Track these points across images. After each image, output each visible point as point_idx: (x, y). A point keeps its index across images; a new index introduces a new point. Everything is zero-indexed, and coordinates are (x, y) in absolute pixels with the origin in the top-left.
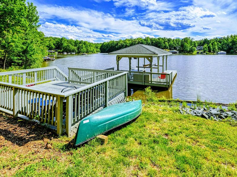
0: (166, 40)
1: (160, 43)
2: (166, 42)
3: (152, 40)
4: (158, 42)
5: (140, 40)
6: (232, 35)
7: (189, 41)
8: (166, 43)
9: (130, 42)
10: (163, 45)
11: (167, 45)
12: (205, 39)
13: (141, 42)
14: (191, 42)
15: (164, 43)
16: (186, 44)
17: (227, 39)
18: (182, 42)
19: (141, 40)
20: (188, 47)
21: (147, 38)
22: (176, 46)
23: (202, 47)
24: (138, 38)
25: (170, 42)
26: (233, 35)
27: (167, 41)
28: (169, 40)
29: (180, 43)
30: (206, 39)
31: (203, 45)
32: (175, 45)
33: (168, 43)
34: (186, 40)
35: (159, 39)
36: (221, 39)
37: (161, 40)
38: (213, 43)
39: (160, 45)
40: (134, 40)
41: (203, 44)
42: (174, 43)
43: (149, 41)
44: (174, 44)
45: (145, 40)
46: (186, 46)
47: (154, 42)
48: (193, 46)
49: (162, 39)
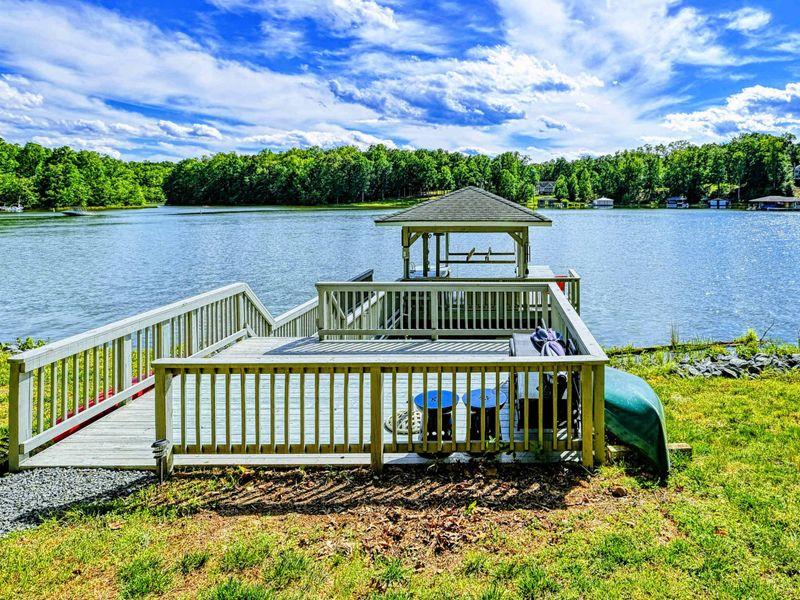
0: (445, 159)
1: (424, 169)
2: (443, 168)
3: (395, 157)
4: (416, 165)
5: (348, 157)
6: (626, 151)
7: (515, 164)
8: (446, 169)
9: (308, 161)
10: (436, 176)
11: (449, 177)
12: (558, 160)
13: (353, 162)
14: (523, 168)
15: (437, 168)
16: (506, 174)
17: (615, 163)
18: (494, 168)
19: (353, 154)
20: (515, 183)
21: (378, 149)
22: (477, 181)
23: (550, 183)
24: (342, 149)
25: (457, 166)
26: (629, 151)
27: (446, 164)
28: (454, 159)
29: (488, 170)
30: (563, 160)
31: (553, 179)
32: (474, 176)
33: (452, 167)
34: (506, 161)
35: (420, 153)
36: (599, 160)
37: (427, 158)
38: (581, 172)
39: (425, 175)
40: (327, 153)
41: (553, 175)
42: (471, 171)
43: (386, 162)
44: (472, 174)
45: (368, 156)
46: (507, 181)
47: (403, 163)
48: (526, 183)
49: (431, 154)
